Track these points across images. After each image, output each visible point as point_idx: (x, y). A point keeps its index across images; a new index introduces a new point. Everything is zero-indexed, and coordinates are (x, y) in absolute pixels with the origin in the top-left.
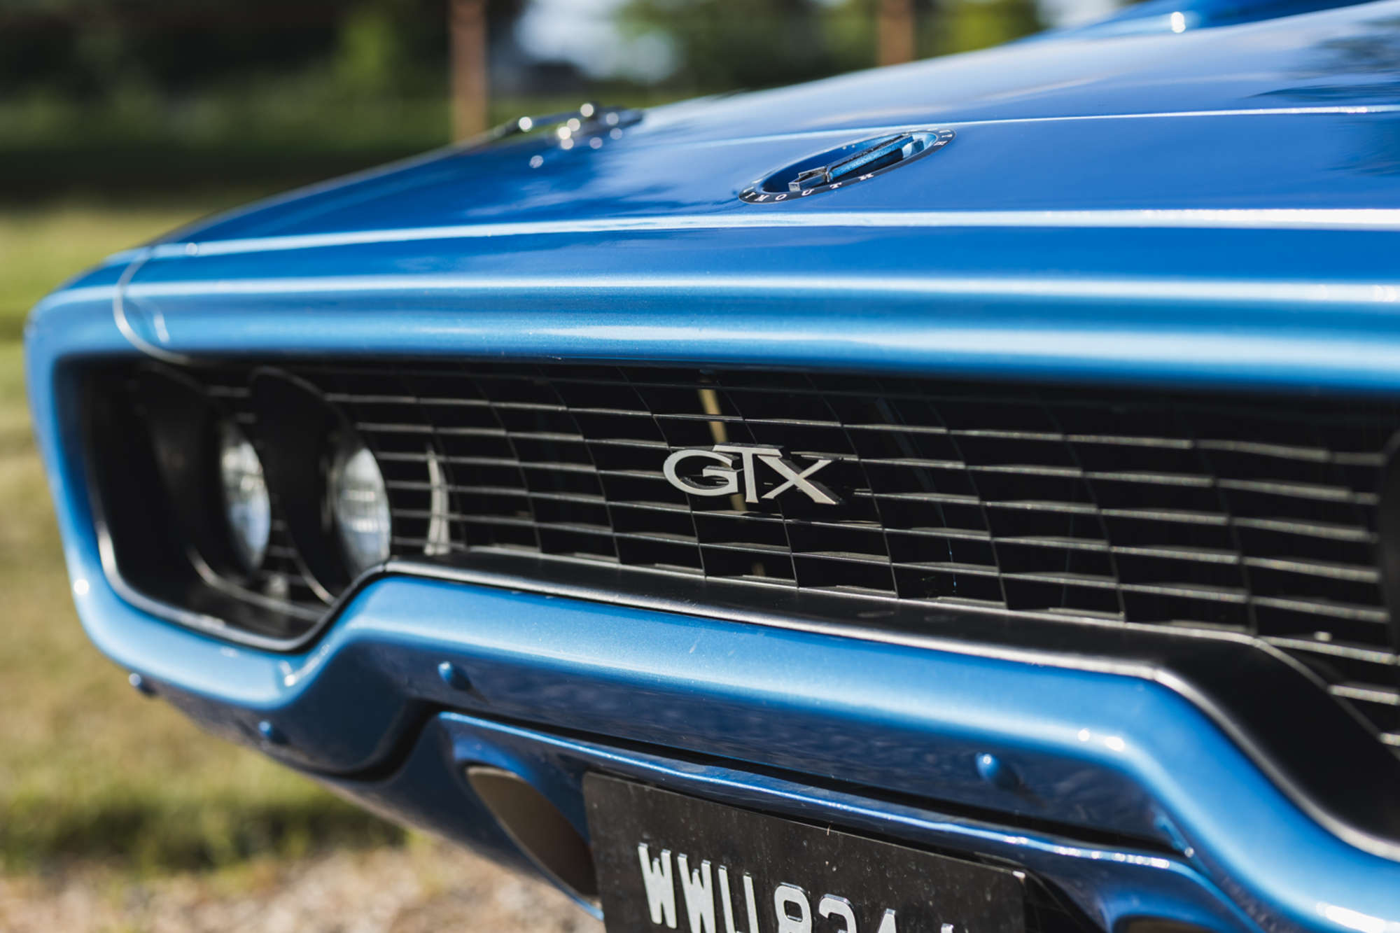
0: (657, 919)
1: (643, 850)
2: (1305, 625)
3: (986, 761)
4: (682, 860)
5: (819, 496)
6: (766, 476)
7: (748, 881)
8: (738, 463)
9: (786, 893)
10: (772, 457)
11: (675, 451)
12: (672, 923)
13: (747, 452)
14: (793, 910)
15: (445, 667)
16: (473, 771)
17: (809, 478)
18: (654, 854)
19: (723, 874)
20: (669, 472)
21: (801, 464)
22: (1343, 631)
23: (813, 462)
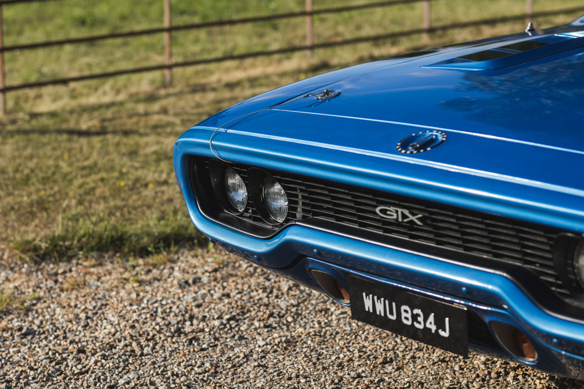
0: (367, 309)
1: (364, 294)
2: (533, 263)
3: (464, 289)
4: (375, 297)
5: (419, 223)
6: (404, 216)
7: (394, 304)
8: (397, 212)
9: (404, 308)
10: (406, 212)
11: (379, 206)
12: (371, 311)
13: (400, 210)
14: (406, 311)
15: (315, 250)
16: (313, 270)
17: (417, 219)
18: (367, 295)
19: (387, 302)
20: (377, 210)
21: (414, 215)
22: (542, 265)
23: (417, 215)
